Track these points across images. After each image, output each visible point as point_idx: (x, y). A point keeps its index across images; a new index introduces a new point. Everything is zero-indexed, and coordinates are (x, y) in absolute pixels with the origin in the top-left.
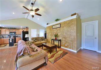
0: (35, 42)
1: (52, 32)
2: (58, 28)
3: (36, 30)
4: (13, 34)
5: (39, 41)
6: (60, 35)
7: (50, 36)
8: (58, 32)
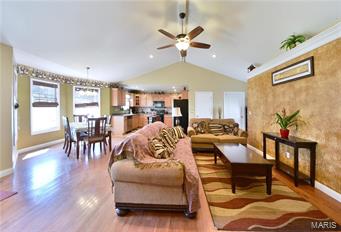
0: (198, 132)
1: (270, 99)
2: (302, 83)
3: (211, 94)
4: (160, 105)
5: (210, 132)
6: (312, 116)
7: (259, 118)
8: (298, 99)
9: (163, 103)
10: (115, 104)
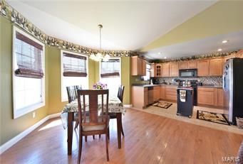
9: (195, 70)
10: (135, 73)
